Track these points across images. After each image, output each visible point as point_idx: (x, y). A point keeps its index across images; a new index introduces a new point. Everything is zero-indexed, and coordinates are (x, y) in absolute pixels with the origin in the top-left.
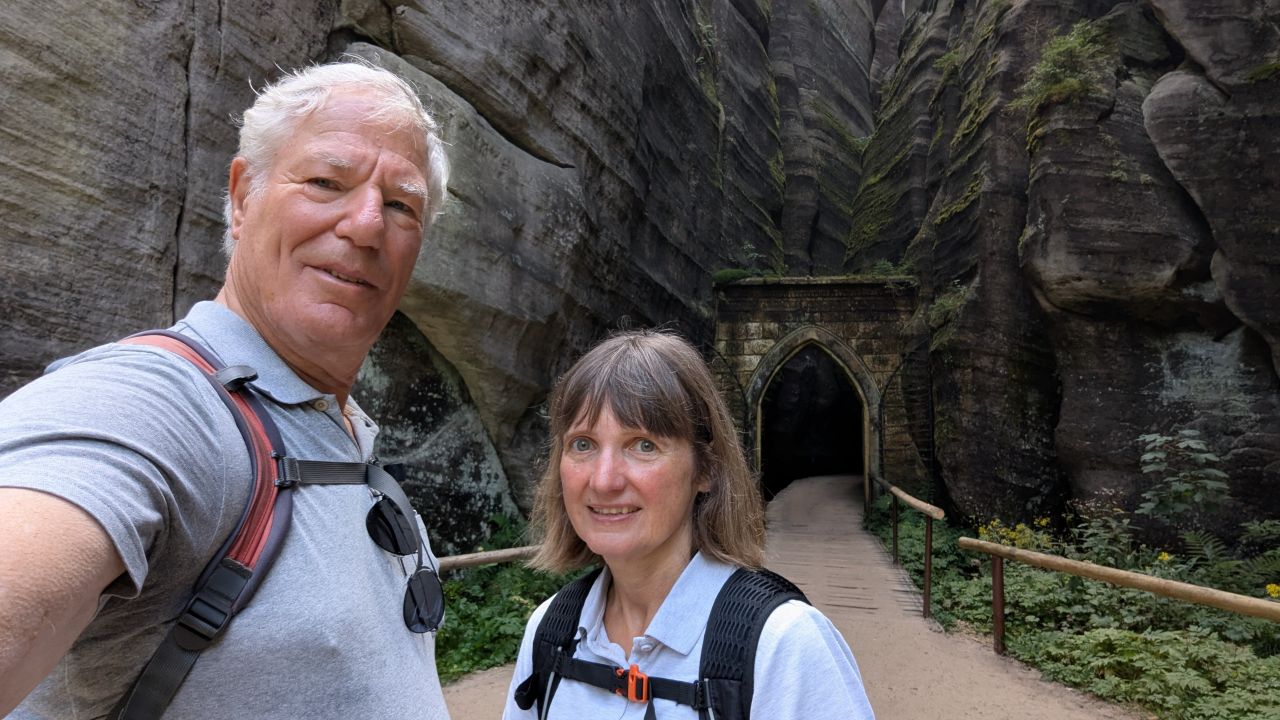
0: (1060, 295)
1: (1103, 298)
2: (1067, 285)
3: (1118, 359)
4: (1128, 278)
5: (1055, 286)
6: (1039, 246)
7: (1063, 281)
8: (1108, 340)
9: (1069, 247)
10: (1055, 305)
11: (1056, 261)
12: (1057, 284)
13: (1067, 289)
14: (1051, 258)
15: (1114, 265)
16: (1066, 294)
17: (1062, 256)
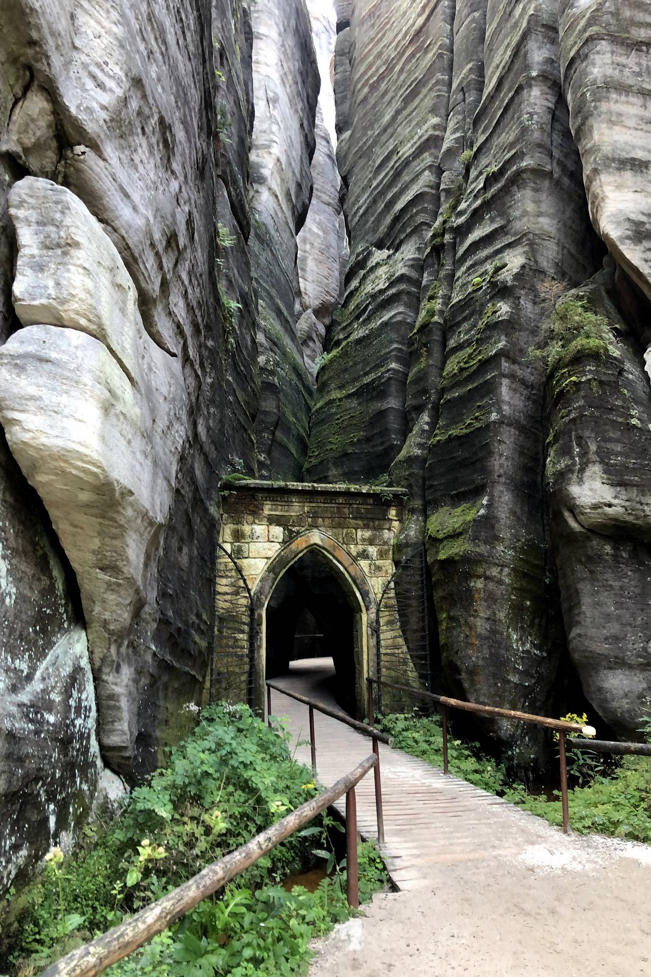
0: (590, 518)
1: (625, 522)
2: (600, 510)
3: (629, 573)
4: (646, 508)
5: (588, 511)
6: (575, 475)
7: (595, 507)
8: (622, 557)
9: (602, 478)
10: (582, 526)
11: (591, 490)
12: (591, 508)
13: (598, 514)
14: (586, 486)
15: (637, 495)
16: (595, 517)
17: (597, 484)
